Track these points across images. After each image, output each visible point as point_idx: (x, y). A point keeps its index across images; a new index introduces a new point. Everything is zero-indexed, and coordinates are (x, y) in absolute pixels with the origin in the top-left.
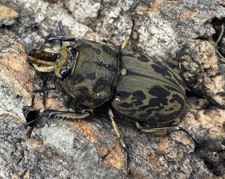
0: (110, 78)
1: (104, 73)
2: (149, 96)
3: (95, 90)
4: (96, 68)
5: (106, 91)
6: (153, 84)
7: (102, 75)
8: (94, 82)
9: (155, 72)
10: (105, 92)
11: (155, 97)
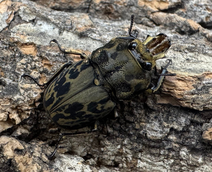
0: (103, 67)
1: (109, 65)
2: (68, 80)
3: (104, 52)
4: (117, 63)
5: (97, 59)
6: (71, 90)
7: (109, 63)
8: (109, 55)
9: (76, 101)
10: (97, 57)
11: (64, 84)
